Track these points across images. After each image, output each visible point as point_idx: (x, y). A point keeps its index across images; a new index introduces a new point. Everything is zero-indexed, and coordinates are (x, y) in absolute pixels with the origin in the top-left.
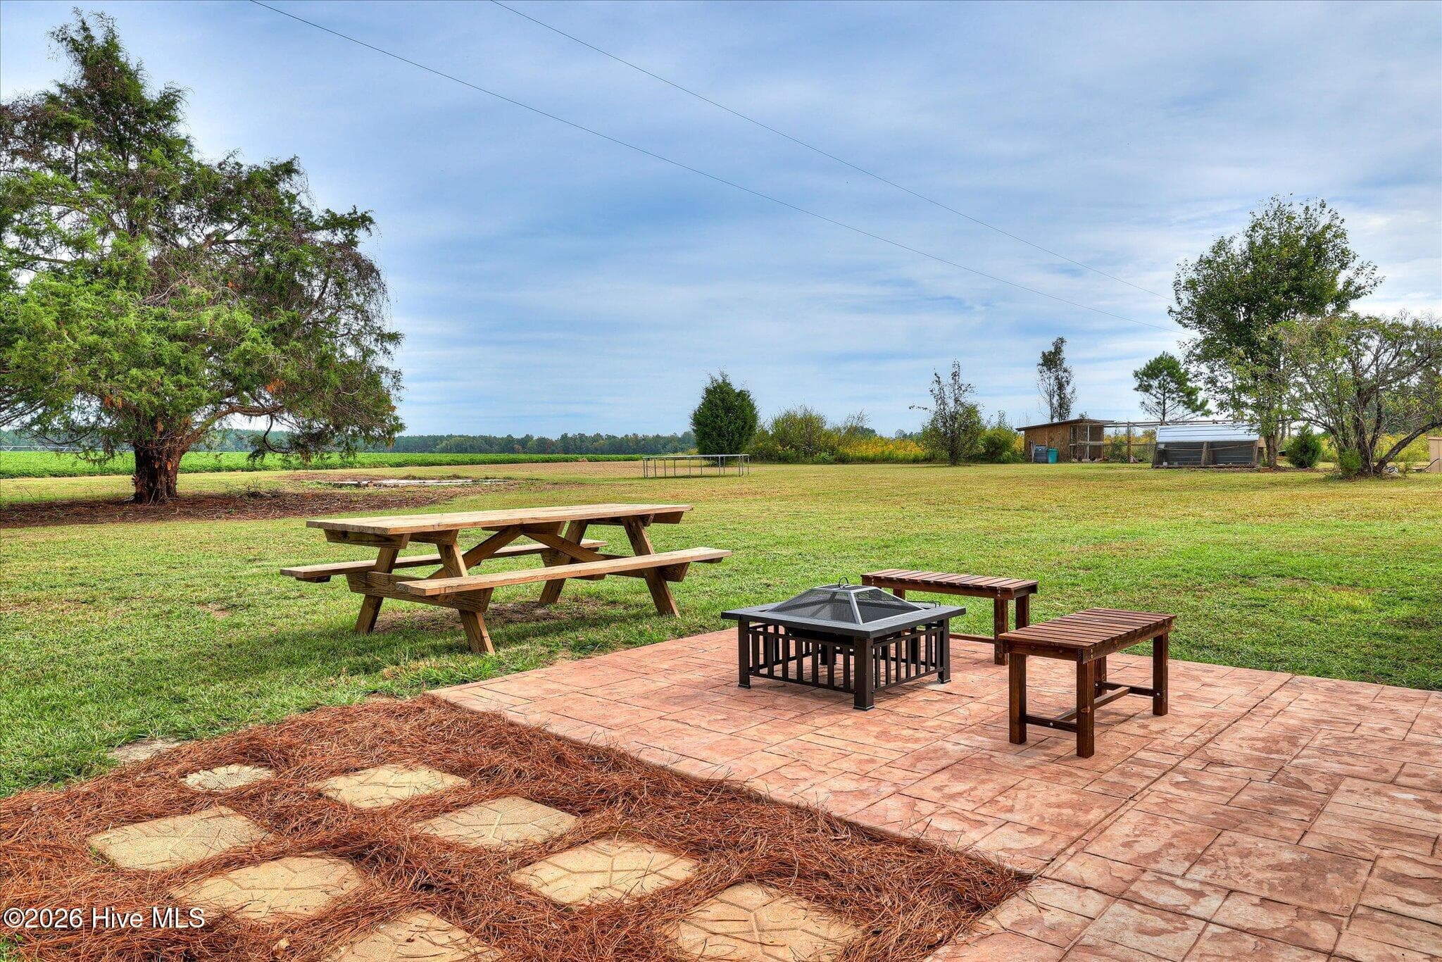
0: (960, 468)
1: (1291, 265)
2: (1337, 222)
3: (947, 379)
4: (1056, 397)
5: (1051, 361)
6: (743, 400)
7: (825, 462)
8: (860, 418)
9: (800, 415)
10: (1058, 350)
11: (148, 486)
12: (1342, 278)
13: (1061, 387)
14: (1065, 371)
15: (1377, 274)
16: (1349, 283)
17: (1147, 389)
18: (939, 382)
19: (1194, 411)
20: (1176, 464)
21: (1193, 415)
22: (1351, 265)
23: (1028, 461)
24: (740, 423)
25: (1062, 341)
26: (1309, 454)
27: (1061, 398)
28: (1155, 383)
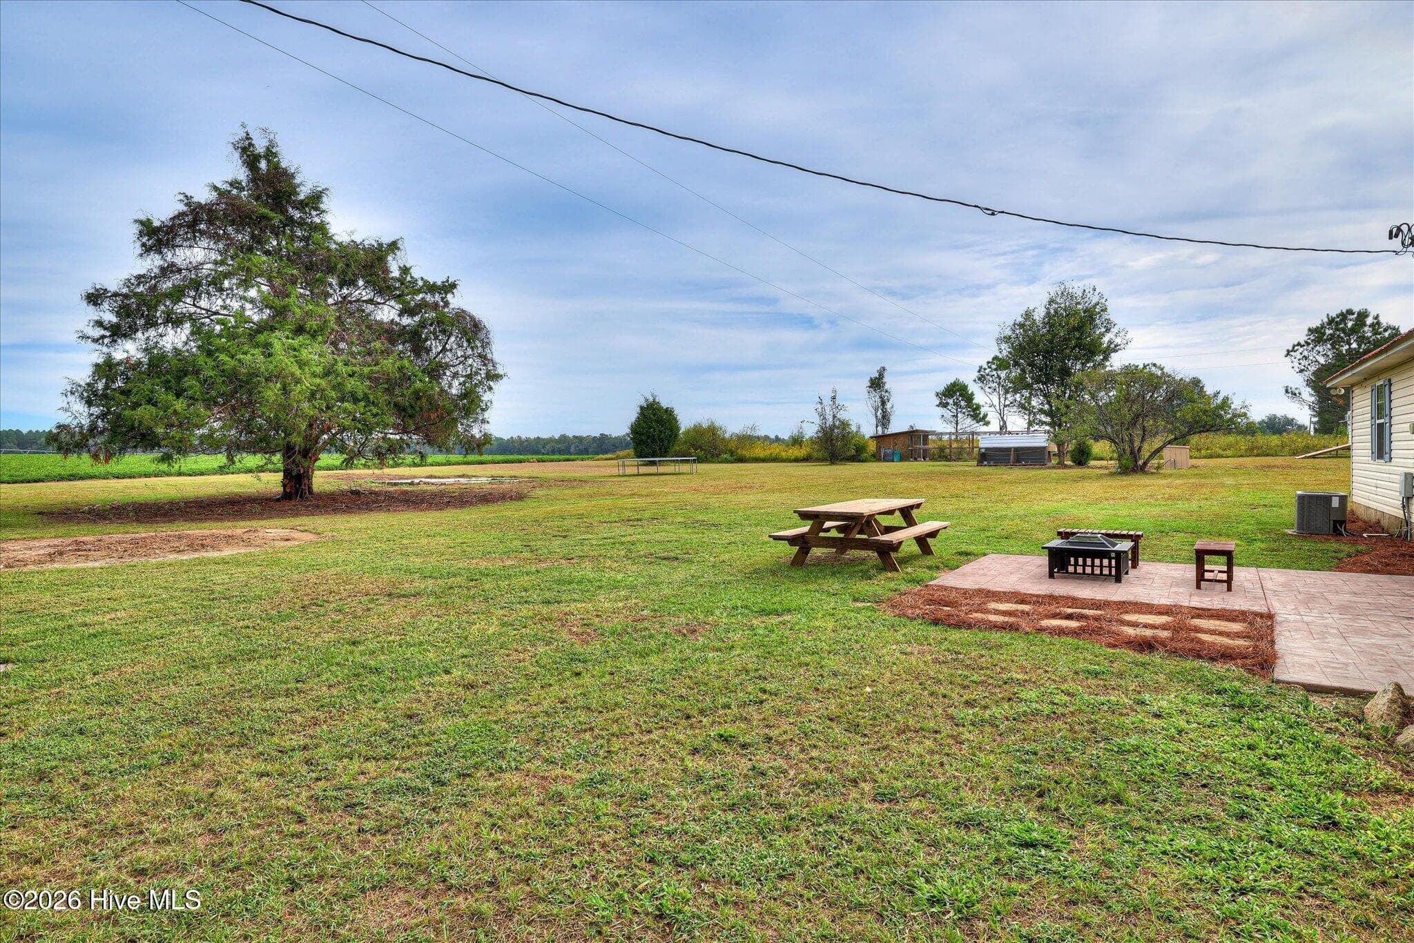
0: (838, 467)
1: (1075, 329)
2: (1103, 301)
3: (827, 401)
4: (880, 411)
5: (877, 384)
6: (671, 415)
7: (727, 461)
8: (753, 428)
9: (705, 426)
10: (881, 375)
11: (295, 486)
12: (1106, 339)
13: (883, 403)
14: (886, 391)
15: (1129, 336)
16: (1110, 342)
17: (945, 405)
18: (821, 403)
19: (978, 422)
20: (992, 463)
21: (977, 425)
22: (1112, 330)
23: (879, 460)
24: (668, 432)
25: (884, 369)
26: (1085, 457)
27: (884, 412)
28: (951, 401)
